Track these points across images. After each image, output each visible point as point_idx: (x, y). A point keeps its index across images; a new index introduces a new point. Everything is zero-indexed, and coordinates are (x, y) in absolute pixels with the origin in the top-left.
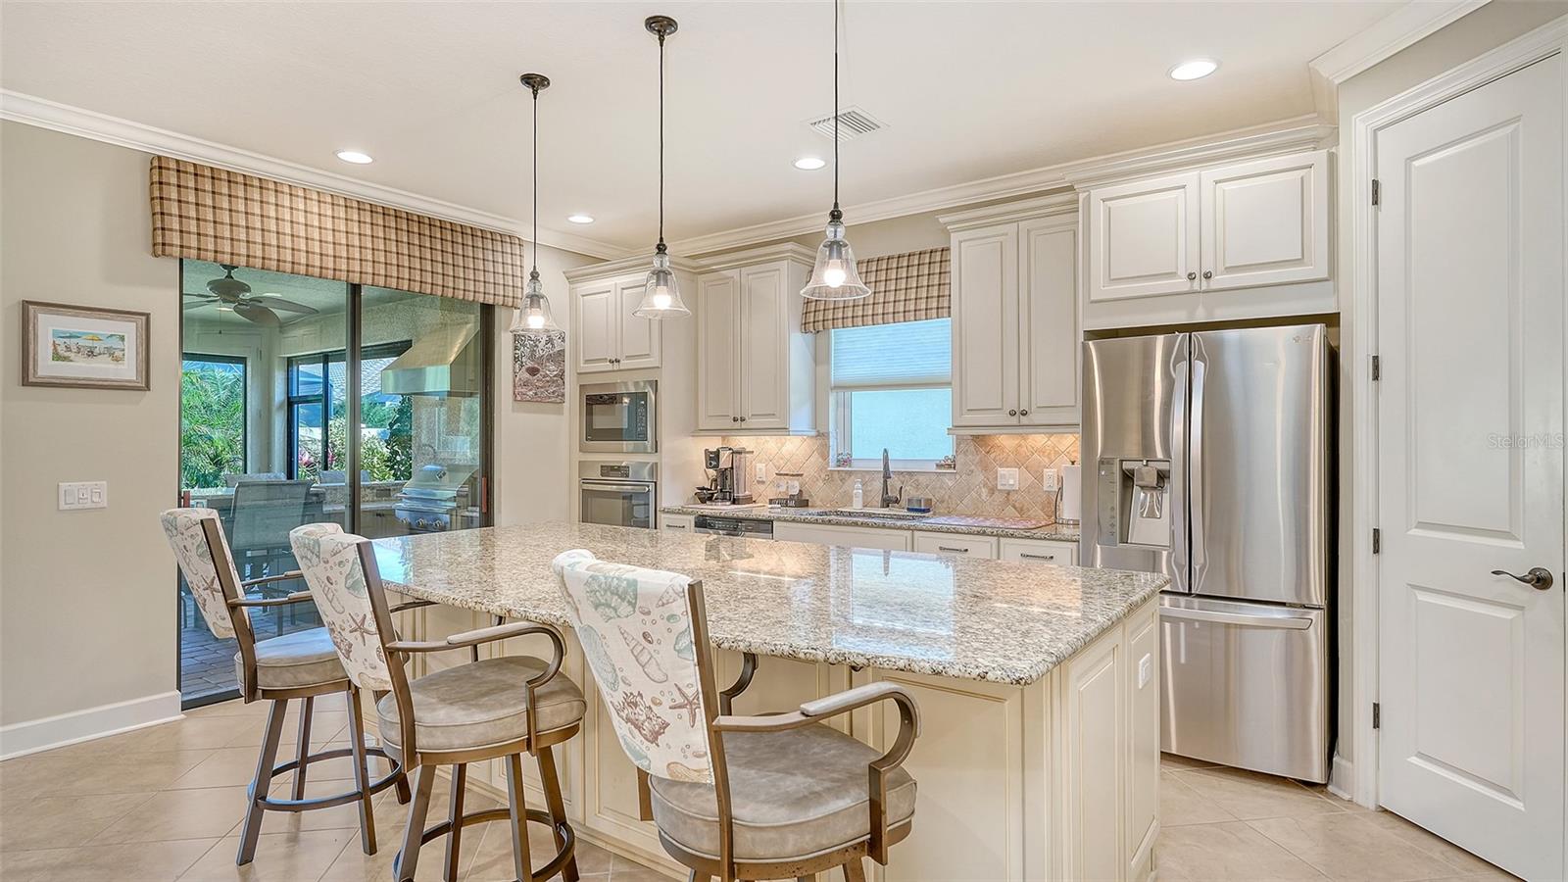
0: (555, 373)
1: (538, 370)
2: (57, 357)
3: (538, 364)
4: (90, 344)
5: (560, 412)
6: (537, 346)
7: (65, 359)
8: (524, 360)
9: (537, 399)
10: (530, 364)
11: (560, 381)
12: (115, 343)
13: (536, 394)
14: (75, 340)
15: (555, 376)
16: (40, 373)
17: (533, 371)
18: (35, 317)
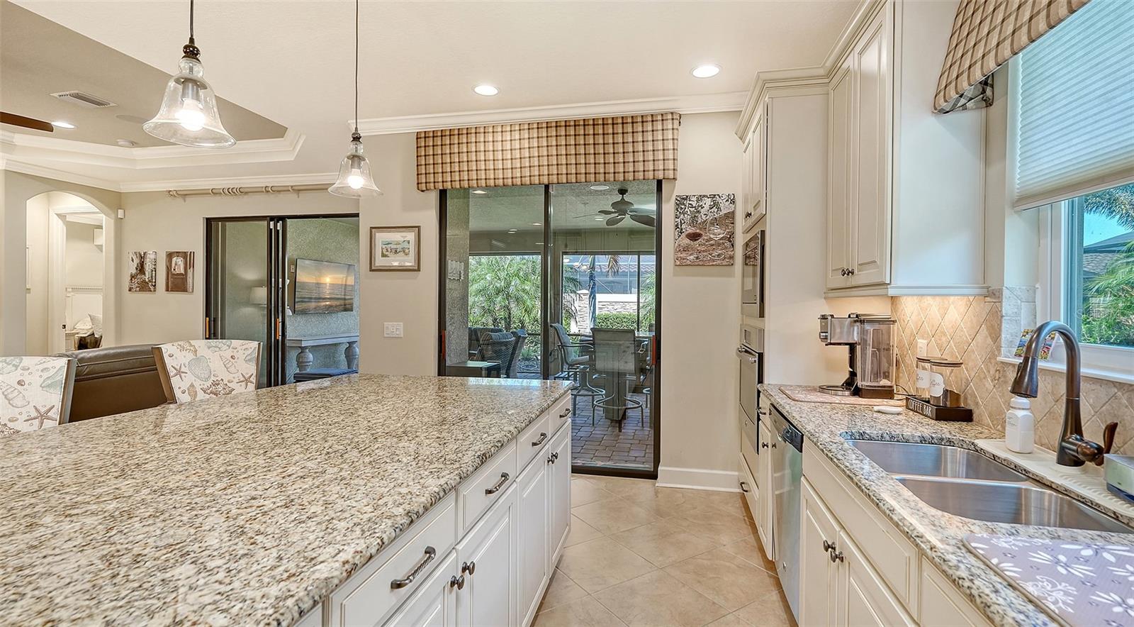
0: (721, 236)
1: (700, 235)
2: (383, 255)
3: (700, 229)
4: (395, 247)
5: (731, 275)
6: (699, 212)
7: (386, 256)
8: (683, 226)
9: (698, 263)
10: (690, 230)
11: (728, 244)
12: (406, 245)
13: (697, 258)
14: (389, 245)
15: (721, 239)
16: (377, 265)
17: (694, 237)
18: (375, 235)
